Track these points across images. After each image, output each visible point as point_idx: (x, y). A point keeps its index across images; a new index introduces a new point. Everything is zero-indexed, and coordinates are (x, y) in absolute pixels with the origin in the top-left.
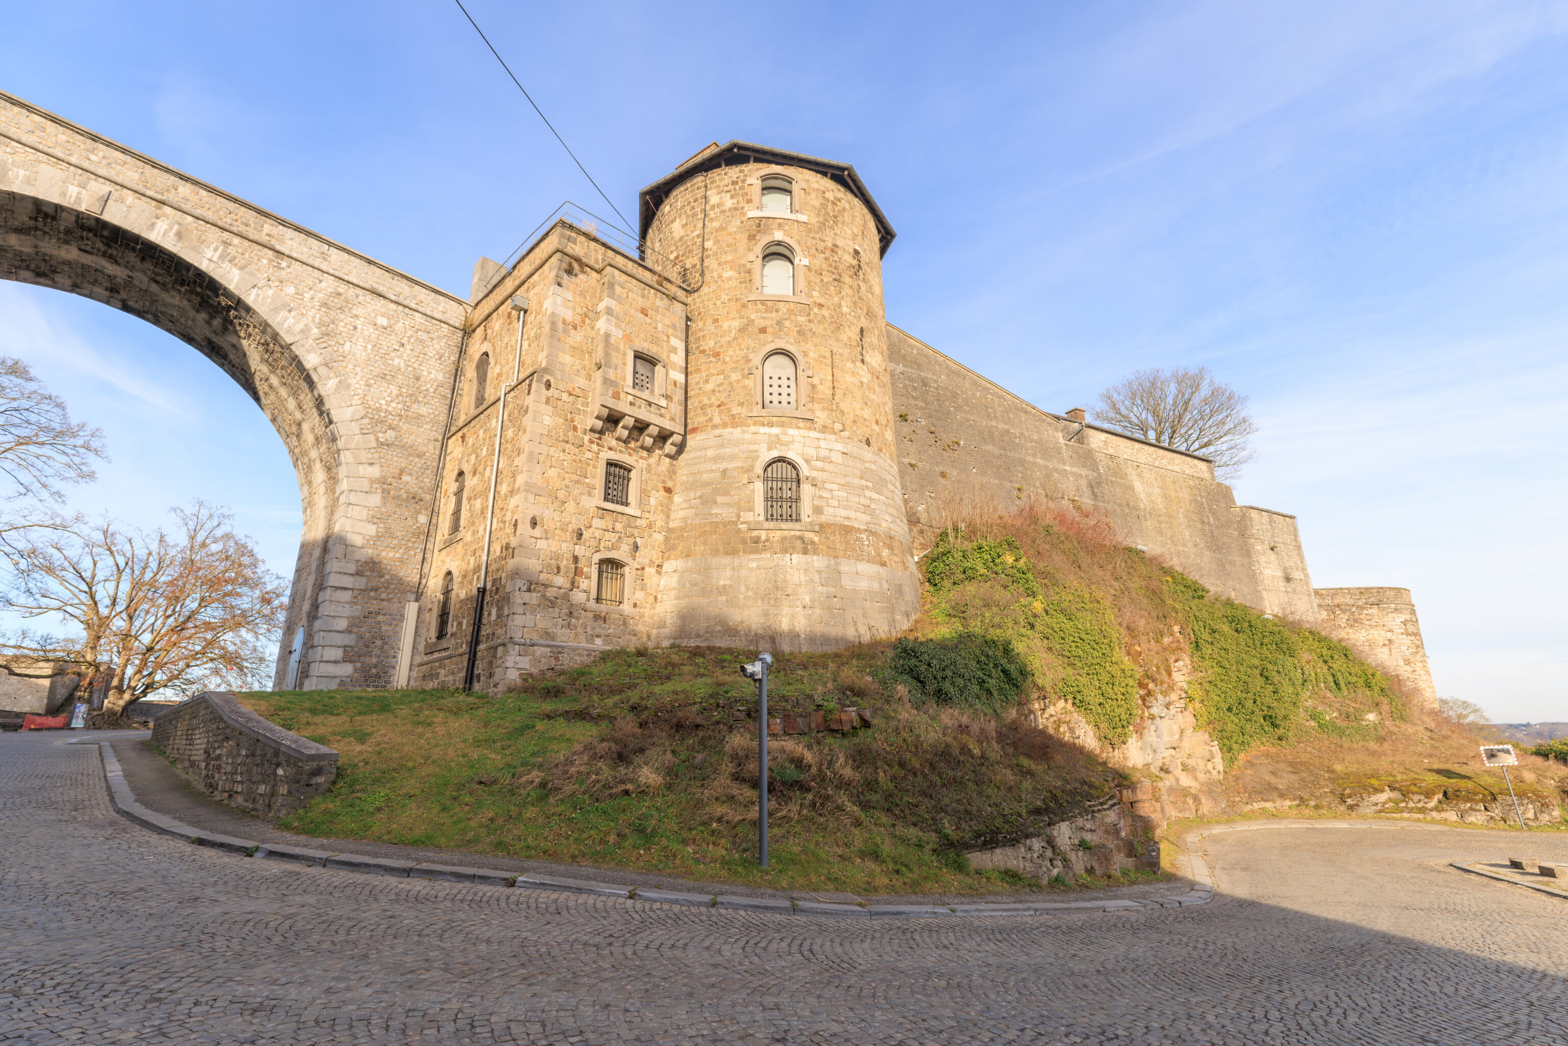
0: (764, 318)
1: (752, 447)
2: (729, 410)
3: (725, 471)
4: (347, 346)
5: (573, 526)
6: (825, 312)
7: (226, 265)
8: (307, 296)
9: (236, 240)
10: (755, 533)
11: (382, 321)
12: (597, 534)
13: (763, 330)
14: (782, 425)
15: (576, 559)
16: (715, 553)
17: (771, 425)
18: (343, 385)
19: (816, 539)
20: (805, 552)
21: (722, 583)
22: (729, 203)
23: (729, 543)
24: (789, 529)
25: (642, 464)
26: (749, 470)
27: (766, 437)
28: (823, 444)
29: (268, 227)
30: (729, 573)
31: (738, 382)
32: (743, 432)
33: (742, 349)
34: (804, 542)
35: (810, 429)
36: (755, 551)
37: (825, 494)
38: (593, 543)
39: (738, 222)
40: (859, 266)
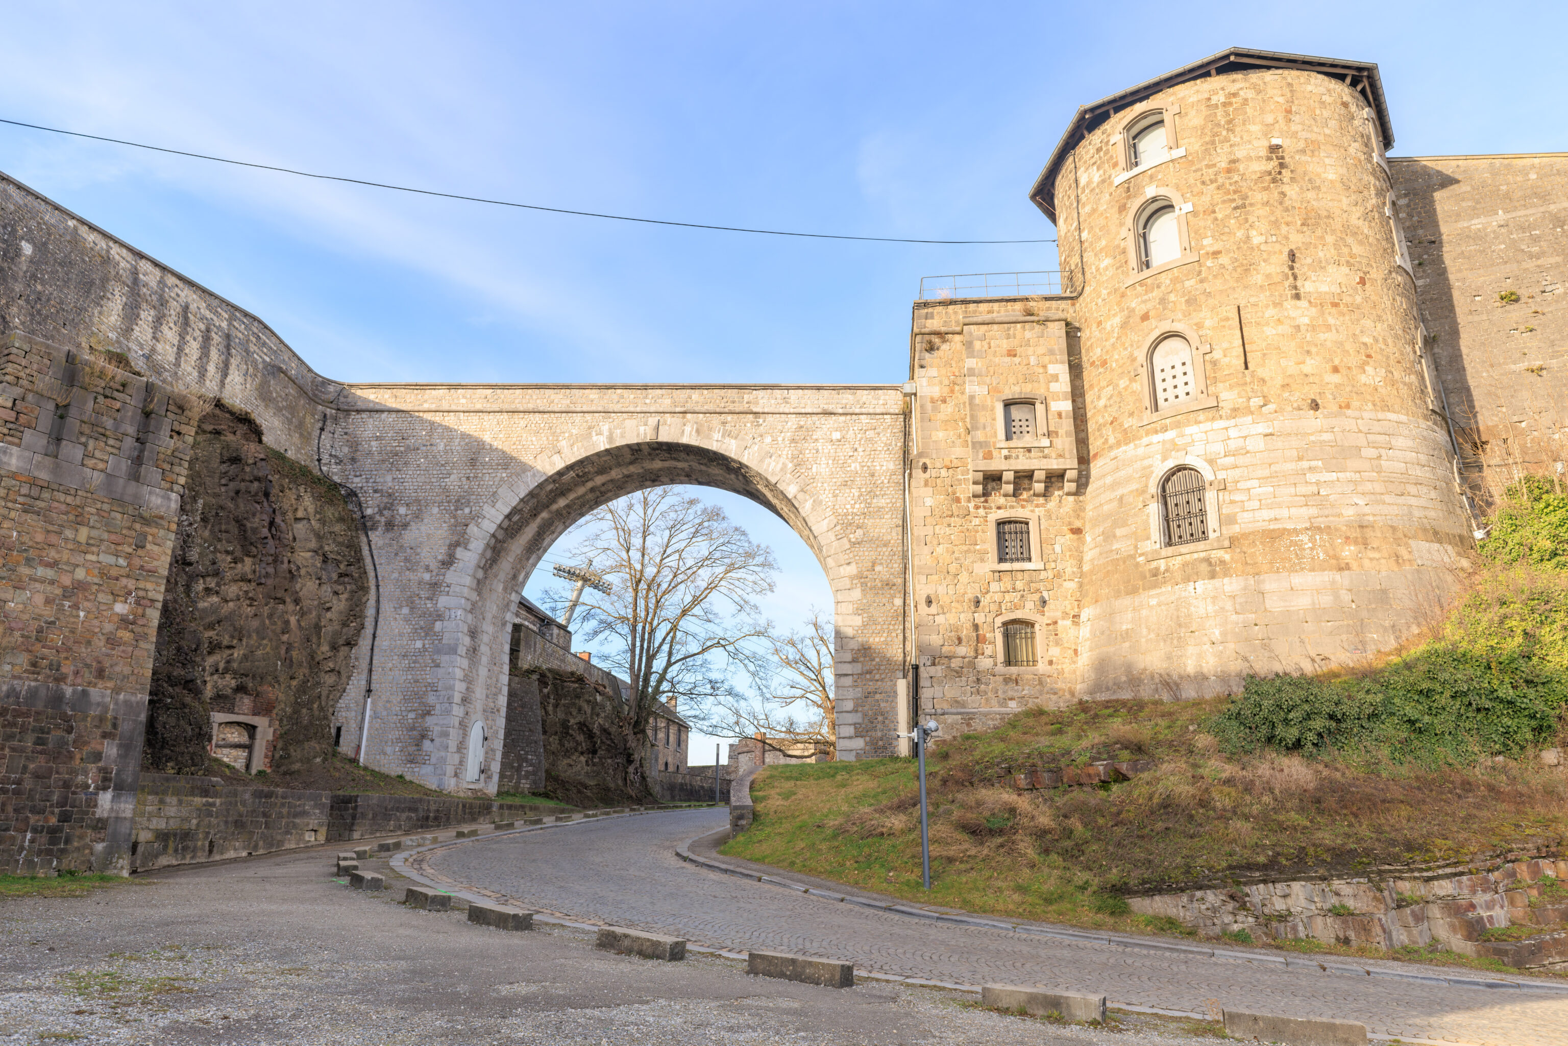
0: (1145, 302)
1: (1146, 463)
2: (1121, 425)
3: (1121, 498)
4: (814, 470)
5: (970, 595)
6: (1224, 260)
7: (727, 440)
8: (780, 439)
9: (729, 418)
10: (1154, 564)
11: (836, 435)
12: (997, 597)
13: (1145, 317)
14: (1178, 425)
15: (976, 627)
16: (1118, 595)
17: (1165, 429)
18: (817, 503)
19: (1227, 557)
20: (1213, 576)
21: (1124, 627)
22: (1096, 177)
23: (1129, 581)
24: (1191, 552)
25: (1040, 511)
26: (1143, 491)
27: (1160, 446)
28: (1233, 433)
29: (747, 396)
30: (1130, 615)
31: (1126, 389)
32: (1136, 447)
33: (1126, 349)
34: (1210, 564)
35: (1213, 419)
36: (1155, 586)
37: (1237, 497)
38: (994, 607)
39: (1107, 195)
40: (1282, 165)
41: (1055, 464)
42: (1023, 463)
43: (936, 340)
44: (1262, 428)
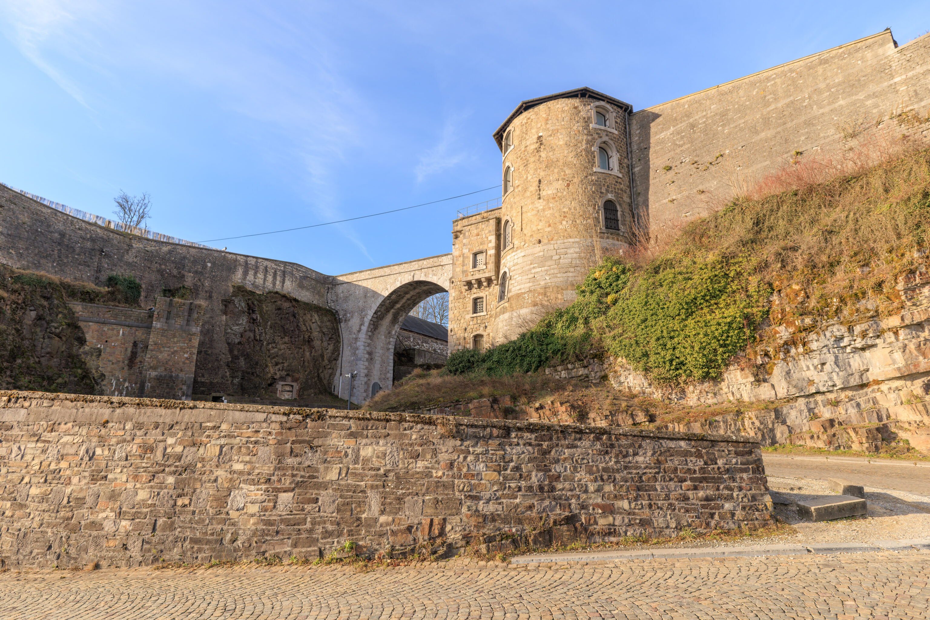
5: (464, 327)
6: (520, 188)
12: (472, 327)
14: (506, 256)
15: (465, 338)
17: (504, 258)
19: (507, 305)
20: (504, 313)
24: (502, 304)
27: (503, 265)
28: (514, 257)
34: (504, 308)
35: (513, 252)
37: (511, 282)
38: (471, 331)
40: (541, 144)
41: (487, 275)
42: (477, 276)
43: (459, 234)
44: (523, 254)
